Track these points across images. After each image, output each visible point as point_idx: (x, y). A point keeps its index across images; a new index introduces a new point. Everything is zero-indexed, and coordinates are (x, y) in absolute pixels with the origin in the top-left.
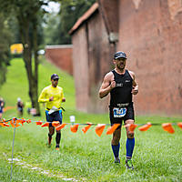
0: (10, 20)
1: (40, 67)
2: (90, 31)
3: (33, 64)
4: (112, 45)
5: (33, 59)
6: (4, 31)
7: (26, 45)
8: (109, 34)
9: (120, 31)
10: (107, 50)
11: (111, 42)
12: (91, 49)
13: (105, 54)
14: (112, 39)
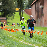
0: (16, 2)
1: (23, 14)
2: (36, 5)
3: (21, 13)
4: (42, 9)
5: (21, 12)
6: (14, 5)
7: (20, 9)
8: (41, 6)
9: (44, 5)
10: (41, 10)
11: (41, 8)
12: (36, 10)
13: (40, 11)
14: (42, 7)
